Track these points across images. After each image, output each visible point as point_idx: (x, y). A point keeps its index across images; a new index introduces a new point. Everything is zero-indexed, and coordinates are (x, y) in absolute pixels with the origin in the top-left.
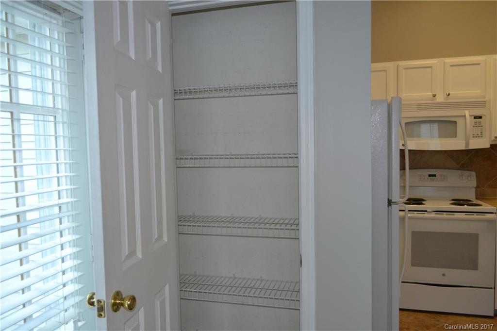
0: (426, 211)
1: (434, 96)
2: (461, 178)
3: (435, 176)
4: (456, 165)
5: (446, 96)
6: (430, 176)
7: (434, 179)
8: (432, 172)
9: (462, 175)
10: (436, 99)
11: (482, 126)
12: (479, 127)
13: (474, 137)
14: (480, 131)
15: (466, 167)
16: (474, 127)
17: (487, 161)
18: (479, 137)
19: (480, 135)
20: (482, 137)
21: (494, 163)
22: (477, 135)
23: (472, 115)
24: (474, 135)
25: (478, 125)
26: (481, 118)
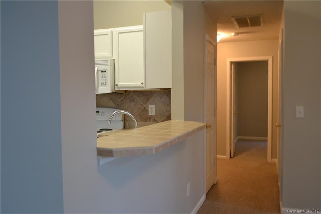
3: (99, 112)
7: (97, 114)
11: (106, 78)
12: (104, 78)
13: (101, 85)
14: (105, 81)
15: (120, 106)
16: (101, 78)
17: (132, 102)
18: (104, 85)
19: (105, 84)
20: (106, 85)
21: (135, 104)
22: (104, 83)
23: (100, 70)
24: (101, 83)
25: (103, 77)
26: (105, 71)
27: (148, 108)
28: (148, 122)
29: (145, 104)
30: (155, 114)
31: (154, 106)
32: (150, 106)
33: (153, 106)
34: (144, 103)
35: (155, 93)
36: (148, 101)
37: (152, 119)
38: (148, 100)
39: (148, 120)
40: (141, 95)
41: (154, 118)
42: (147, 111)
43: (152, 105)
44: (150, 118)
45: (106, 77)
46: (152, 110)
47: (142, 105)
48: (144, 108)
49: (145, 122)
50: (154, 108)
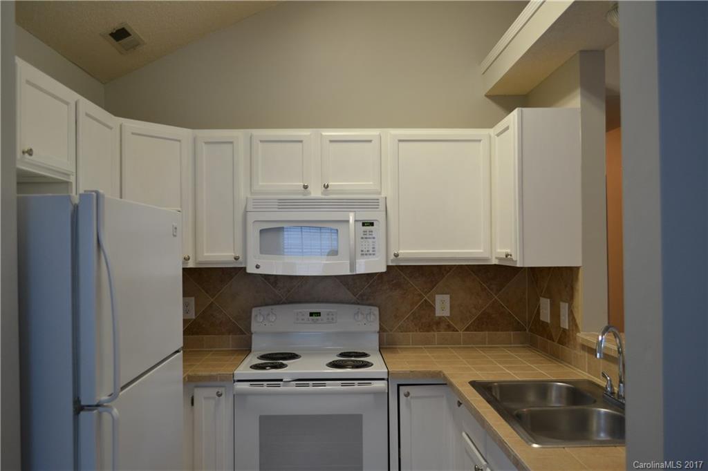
0: (281, 380)
1: (306, 187)
2: (356, 317)
3: (318, 314)
4: (352, 295)
5: (324, 189)
6: (311, 314)
7: (317, 320)
8: (315, 308)
9: (358, 312)
10: (310, 193)
11: (374, 238)
12: (369, 238)
13: (362, 255)
14: (372, 246)
15: (367, 299)
16: (362, 238)
17: (395, 289)
18: (370, 254)
19: (371, 252)
20: (374, 254)
21: (405, 294)
22: (371, 250)
23: (360, 221)
24: (362, 251)
25: (368, 236)
26: (372, 224)
27: (434, 301)
28: (433, 331)
29: (426, 293)
30: (451, 314)
31: (448, 296)
32: (438, 298)
33: (447, 298)
34: (426, 290)
35: (450, 269)
36: (433, 287)
37: (443, 325)
38: (435, 285)
39: (434, 327)
40: (417, 275)
42: (432, 308)
43: (444, 296)
44: (438, 323)
45: (374, 236)
46: (442, 305)
47: (420, 295)
48: (426, 301)
49: (428, 331)
50: (449, 302)
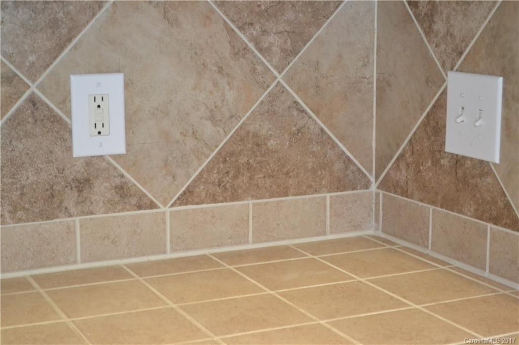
30: (128, 145)
31: (117, 80)
34: (32, 59)
37: (101, 189)
38: (68, 39)
39: (70, 199)
41: (118, 181)
44: (83, 184)
48: (33, 101)
